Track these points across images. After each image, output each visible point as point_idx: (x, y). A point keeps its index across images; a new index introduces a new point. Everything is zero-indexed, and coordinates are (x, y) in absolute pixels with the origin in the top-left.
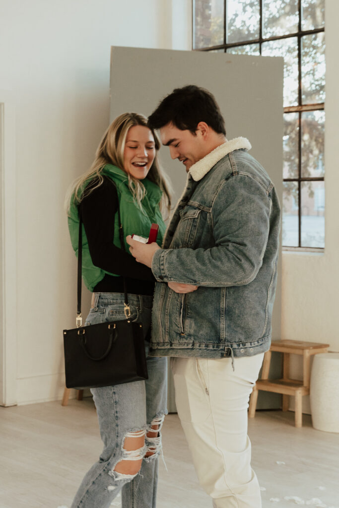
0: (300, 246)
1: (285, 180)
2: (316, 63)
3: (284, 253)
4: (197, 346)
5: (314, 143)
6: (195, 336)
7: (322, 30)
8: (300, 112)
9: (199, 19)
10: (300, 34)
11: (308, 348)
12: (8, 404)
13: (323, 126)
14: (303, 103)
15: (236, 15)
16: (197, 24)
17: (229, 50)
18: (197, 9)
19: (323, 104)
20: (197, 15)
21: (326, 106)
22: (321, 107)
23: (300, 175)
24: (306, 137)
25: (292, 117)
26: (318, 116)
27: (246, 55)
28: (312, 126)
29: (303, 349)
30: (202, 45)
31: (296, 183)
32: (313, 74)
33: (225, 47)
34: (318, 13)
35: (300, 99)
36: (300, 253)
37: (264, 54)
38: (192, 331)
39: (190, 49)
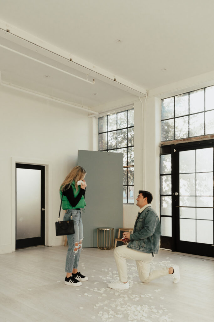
0: (128, 203)
1: (124, 186)
2: (131, 154)
3: (123, 205)
4: (146, 250)
5: (131, 176)
6: (146, 248)
7: (133, 146)
8: (128, 168)
9: (100, 142)
10: (127, 147)
11: (130, 229)
12: (50, 246)
13: (133, 172)
14: (128, 165)
15: (109, 141)
16: (100, 144)
17: (108, 151)
18: (100, 140)
19: (133, 165)
20: (100, 141)
21: (134, 166)
22: (133, 166)
23: (127, 184)
24: (129, 174)
25: (125, 169)
26: (132, 169)
27: (111, 152)
28: (130, 171)
29: (129, 230)
30: (101, 150)
31: (126, 187)
32: (130, 158)
33: (107, 150)
34: (132, 142)
35: (127, 164)
36: (128, 205)
37: (118, 152)
38: (145, 247)
39: (98, 151)
